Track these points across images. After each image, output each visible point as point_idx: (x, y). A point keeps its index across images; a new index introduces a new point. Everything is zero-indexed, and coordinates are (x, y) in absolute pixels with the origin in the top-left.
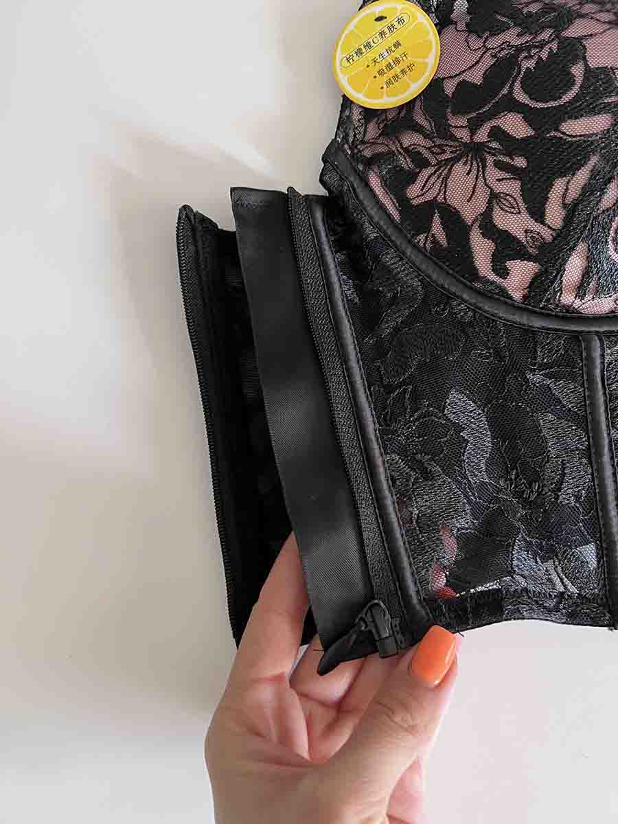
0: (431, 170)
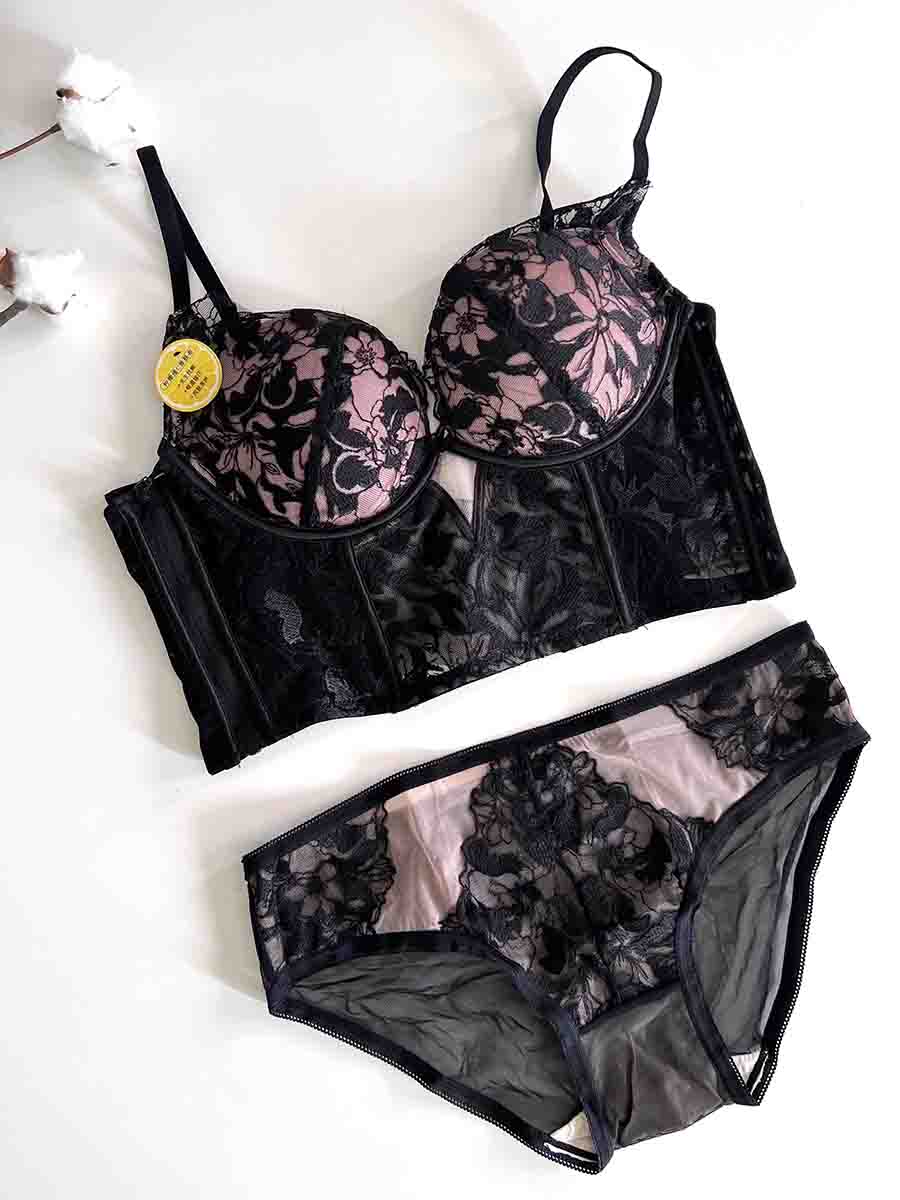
0: (227, 451)
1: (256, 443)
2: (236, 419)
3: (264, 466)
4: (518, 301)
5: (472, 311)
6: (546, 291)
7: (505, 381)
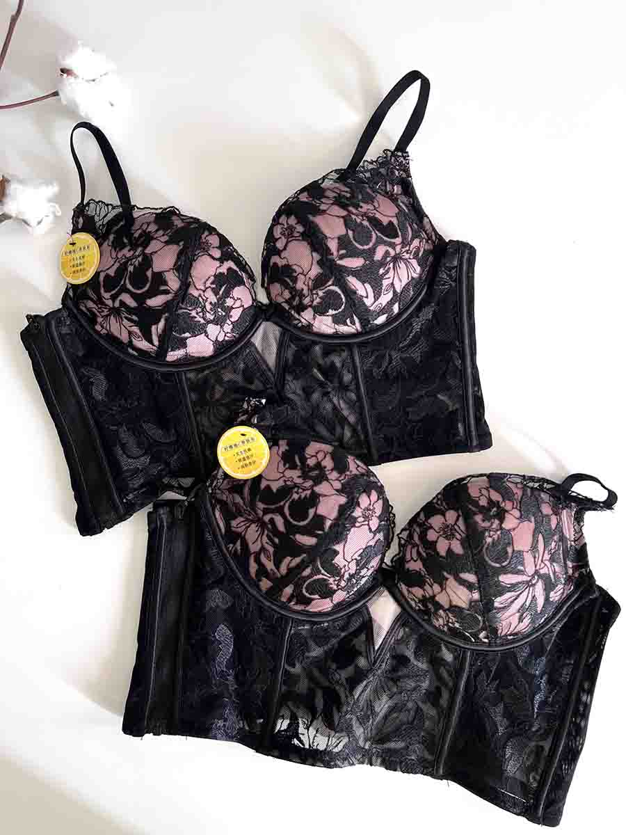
1: (266, 532)
2: (261, 506)
3: (263, 549)
4: (489, 540)
5: (456, 527)
6: (511, 543)
7: (451, 582)
